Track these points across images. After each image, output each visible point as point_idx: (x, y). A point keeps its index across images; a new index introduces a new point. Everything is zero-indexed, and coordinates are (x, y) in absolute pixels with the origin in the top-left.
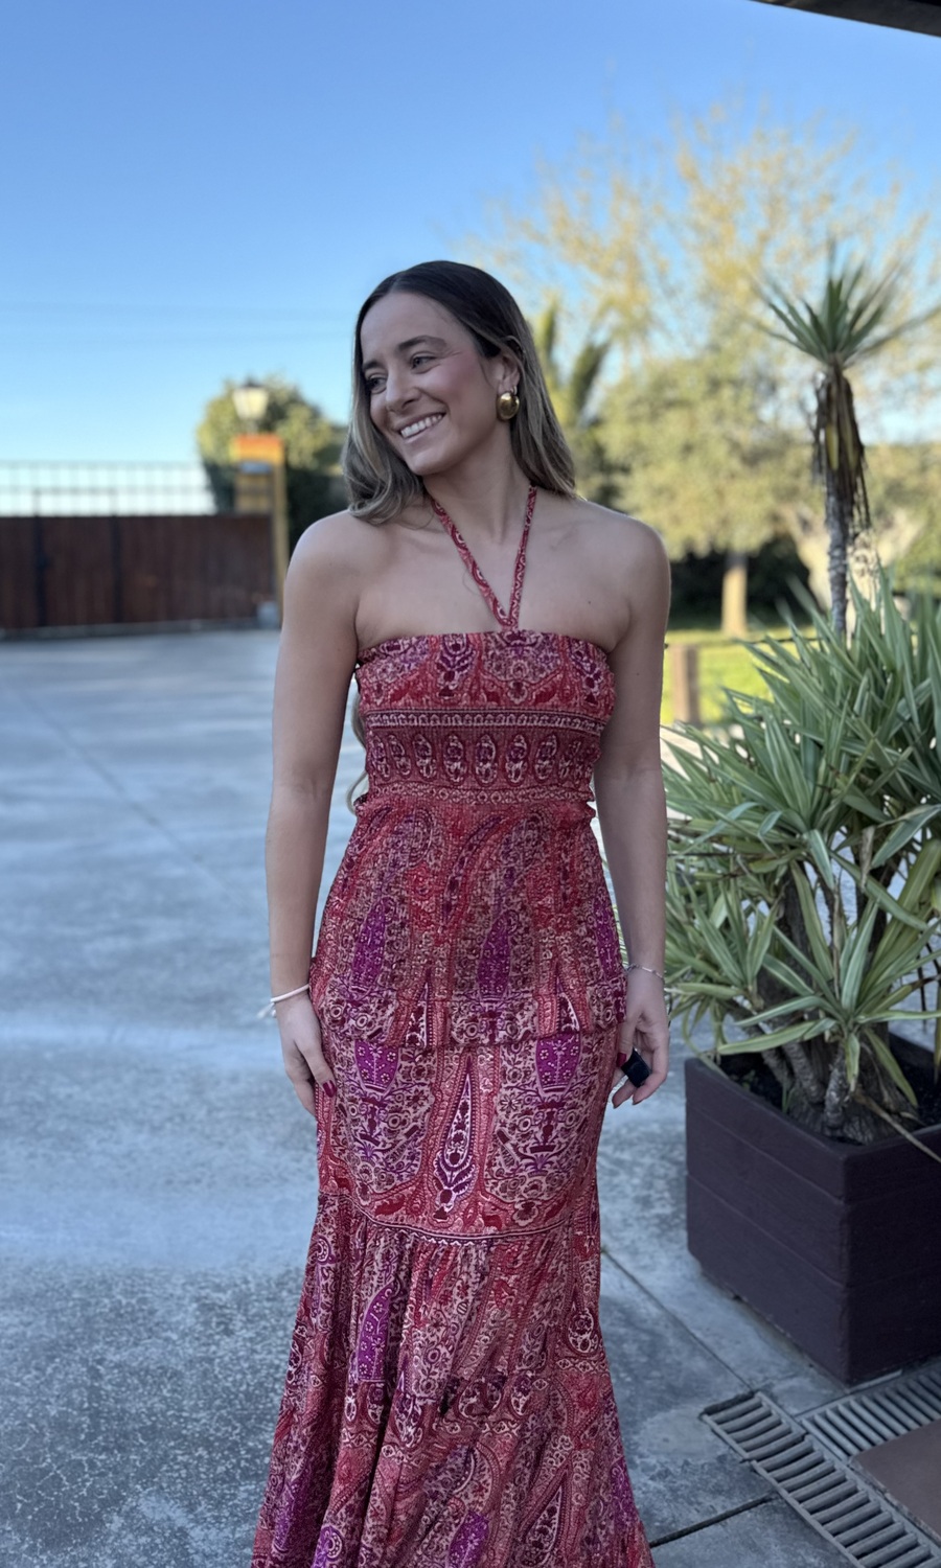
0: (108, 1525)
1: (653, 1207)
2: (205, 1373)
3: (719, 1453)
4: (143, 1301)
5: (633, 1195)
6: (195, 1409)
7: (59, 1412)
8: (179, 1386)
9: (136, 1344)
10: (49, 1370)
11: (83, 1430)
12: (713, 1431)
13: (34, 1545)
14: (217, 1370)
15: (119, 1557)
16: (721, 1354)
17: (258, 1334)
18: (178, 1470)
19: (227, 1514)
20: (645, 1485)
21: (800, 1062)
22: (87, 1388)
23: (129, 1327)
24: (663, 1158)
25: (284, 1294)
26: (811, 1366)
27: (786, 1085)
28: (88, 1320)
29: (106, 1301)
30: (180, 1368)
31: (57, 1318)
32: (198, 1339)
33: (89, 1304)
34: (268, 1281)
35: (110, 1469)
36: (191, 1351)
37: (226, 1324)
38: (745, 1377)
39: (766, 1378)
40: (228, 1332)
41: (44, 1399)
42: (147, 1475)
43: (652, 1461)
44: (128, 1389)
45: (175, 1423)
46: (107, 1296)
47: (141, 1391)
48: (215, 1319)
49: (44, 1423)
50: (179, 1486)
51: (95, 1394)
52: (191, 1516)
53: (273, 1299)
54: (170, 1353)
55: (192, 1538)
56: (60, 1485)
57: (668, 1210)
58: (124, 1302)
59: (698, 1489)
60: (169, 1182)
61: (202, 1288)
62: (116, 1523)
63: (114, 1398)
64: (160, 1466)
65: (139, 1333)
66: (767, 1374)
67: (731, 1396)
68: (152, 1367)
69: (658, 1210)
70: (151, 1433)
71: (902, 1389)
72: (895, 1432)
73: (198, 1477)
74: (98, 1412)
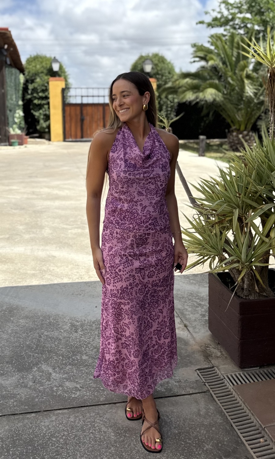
0: (33, 369)
2: (67, 340)
4: (57, 322)
6: (62, 348)
7: (29, 344)
8: (60, 342)
9: (52, 331)
10: (29, 334)
11: (33, 348)
12: (198, 374)
13: (15, 371)
14: (71, 340)
15: (33, 376)
17: (84, 333)
18: (54, 361)
19: (62, 372)
22: (37, 340)
23: (52, 327)
25: (94, 325)
28: (42, 324)
30: (62, 338)
31: (35, 323)
32: (68, 332)
33: (44, 321)
34: (91, 322)
35: (37, 357)
37: (76, 330)
40: (76, 332)
41: (26, 340)
42: (46, 360)
44: (47, 341)
45: (56, 350)
46: (48, 319)
47: (50, 342)
48: (74, 329)
49: (25, 345)
50: (53, 364)
51: (39, 341)
52: (54, 371)
53: (91, 326)
54: (60, 335)
55: (52, 375)
56: (25, 359)
58: (52, 321)
60: (73, 294)
61: (73, 321)
62: (36, 369)
63: (43, 343)
64: (49, 359)
65: (54, 329)
68: (55, 337)
70: (50, 352)
71: (258, 372)
72: (250, 382)
73: (58, 363)
74: (38, 345)
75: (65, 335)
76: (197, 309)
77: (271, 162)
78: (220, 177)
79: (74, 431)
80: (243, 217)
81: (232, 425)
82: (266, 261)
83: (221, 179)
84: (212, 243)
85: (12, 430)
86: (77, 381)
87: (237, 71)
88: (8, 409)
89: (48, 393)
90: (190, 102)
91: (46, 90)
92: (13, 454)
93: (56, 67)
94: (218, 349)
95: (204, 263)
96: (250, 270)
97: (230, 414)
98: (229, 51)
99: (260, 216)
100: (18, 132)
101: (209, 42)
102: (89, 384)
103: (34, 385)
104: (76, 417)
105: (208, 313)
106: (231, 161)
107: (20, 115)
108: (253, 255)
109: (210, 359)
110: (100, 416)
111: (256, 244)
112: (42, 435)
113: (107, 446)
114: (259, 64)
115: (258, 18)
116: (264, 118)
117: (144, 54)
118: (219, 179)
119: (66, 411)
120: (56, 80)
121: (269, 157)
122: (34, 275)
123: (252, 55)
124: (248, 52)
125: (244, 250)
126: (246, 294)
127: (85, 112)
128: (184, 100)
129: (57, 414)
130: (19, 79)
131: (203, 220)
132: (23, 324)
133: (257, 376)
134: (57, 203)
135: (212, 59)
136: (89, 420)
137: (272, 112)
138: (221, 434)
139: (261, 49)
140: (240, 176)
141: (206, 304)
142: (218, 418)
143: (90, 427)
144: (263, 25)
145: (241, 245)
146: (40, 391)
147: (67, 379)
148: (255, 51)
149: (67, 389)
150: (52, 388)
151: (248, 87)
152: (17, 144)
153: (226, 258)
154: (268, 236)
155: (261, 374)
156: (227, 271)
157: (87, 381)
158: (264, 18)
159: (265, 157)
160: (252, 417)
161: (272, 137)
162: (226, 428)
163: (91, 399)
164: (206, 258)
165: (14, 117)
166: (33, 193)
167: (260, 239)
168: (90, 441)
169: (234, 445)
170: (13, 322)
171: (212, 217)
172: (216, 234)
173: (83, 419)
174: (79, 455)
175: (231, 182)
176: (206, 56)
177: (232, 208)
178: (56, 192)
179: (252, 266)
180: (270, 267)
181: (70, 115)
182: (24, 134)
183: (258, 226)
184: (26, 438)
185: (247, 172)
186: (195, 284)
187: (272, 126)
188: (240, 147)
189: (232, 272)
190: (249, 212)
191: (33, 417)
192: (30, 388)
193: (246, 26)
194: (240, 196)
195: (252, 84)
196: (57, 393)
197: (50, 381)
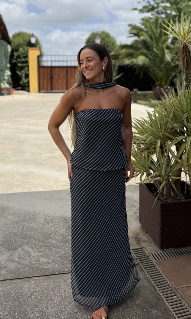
2: (42, 230)
4: (35, 217)
6: (39, 235)
7: (16, 232)
8: (37, 231)
9: (31, 224)
10: (16, 226)
11: (19, 235)
13: (6, 250)
14: (44, 229)
15: (19, 254)
17: (53, 225)
18: (33, 243)
19: (39, 251)
23: (31, 221)
25: (60, 219)
28: (25, 219)
30: (38, 228)
31: (19, 218)
32: (42, 224)
33: (25, 216)
34: (58, 217)
35: (21, 241)
37: (48, 223)
41: (14, 230)
42: (27, 243)
44: (28, 230)
45: (34, 237)
46: (29, 215)
47: (30, 231)
48: (46, 222)
49: (13, 233)
50: (32, 246)
51: (22, 230)
52: (33, 250)
53: (58, 220)
54: (37, 226)
55: (32, 253)
56: (13, 242)
58: (32, 217)
61: (46, 216)
62: (20, 249)
63: (25, 231)
64: (29, 243)
65: (33, 222)
68: (33, 228)
70: (30, 237)
71: (173, 251)
72: (167, 258)
73: (36, 245)
74: (22, 233)
75: (41, 226)
76: (131, 208)
77: (183, 107)
78: (148, 117)
79: (47, 291)
80: (163, 145)
81: (155, 288)
82: (179, 175)
83: (149, 119)
84: (142, 163)
85: (4, 291)
86: (49, 258)
87: (160, 44)
88: (2, 276)
89: (28, 265)
90: (127, 65)
91: (26, 57)
92: (6, 307)
93: (33, 41)
94: (146, 236)
95: (136, 176)
96: (168, 181)
97: (154, 279)
98: (154, 30)
99: (175, 145)
100: (7, 86)
101: (140, 23)
102: (57, 259)
103: (19, 260)
104: (48, 282)
105: (139, 211)
106: (156, 106)
107: (8, 74)
108: (170, 171)
109: (140, 242)
110: (65, 281)
111: (172, 163)
112: (25, 294)
113: (70, 301)
114: (175, 39)
115: (174, 6)
116: (178, 76)
117: (95, 32)
118: (147, 119)
119: (41, 278)
120: (33, 50)
121: (181, 104)
122: (18, 185)
123: (171, 32)
124: (168, 30)
125: (164, 168)
126: (165, 198)
127: (53, 72)
128: (123, 64)
129: (35, 280)
130: (7, 49)
131: (136, 148)
132: (11, 219)
133: (172, 254)
134: (35, 135)
135: (142, 35)
136: (57, 284)
137: (184, 72)
138: (147, 293)
139: (176, 28)
140: (162, 117)
141: (138, 205)
142: (145, 282)
143: (58, 289)
144: (178, 12)
145: (162, 165)
146: (23, 264)
147: (42, 256)
148: (173, 30)
149: (42, 263)
150: (31, 262)
151: (168, 54)
152: (6, 94)
153: (151, 174)
154: (180, 158)
155: (175, 253)
156: (152, 182)
157: (55, 258)
158: (179, 6)
159: (179, 104)
160: (169, 282)
161: (184, 90)
162: (151, 289)
163: (58, 269)
164: (137, 173)
165: (4, 76)
166: (18, 129)
167: (175, 160)
168: (58, 298)
169: (156, 301)
170: (4, 217)
171: (142, 145)
172: (144, 157)
173: (53, 283)
174: (50, 307)
175: (155, 121)
176: (138, 33)
177: (156, 139)
178: (33, 128)
179: (169, 179)
180: (182, 180)
181: (43, 74)
182: (11, 87)
183: (174, 151)
184: (14, 296)
185: (167, 114)
186: (130, 191)
187: (184, 82)
188: (162, 97)
189: (155, 183)
190: (167, 142)
191: (19, 282)
192: (16, 262)
193: (166, 13)
194: (162, 131)
195: (170, 53)
196: (35, 266)
197: (30, 257)
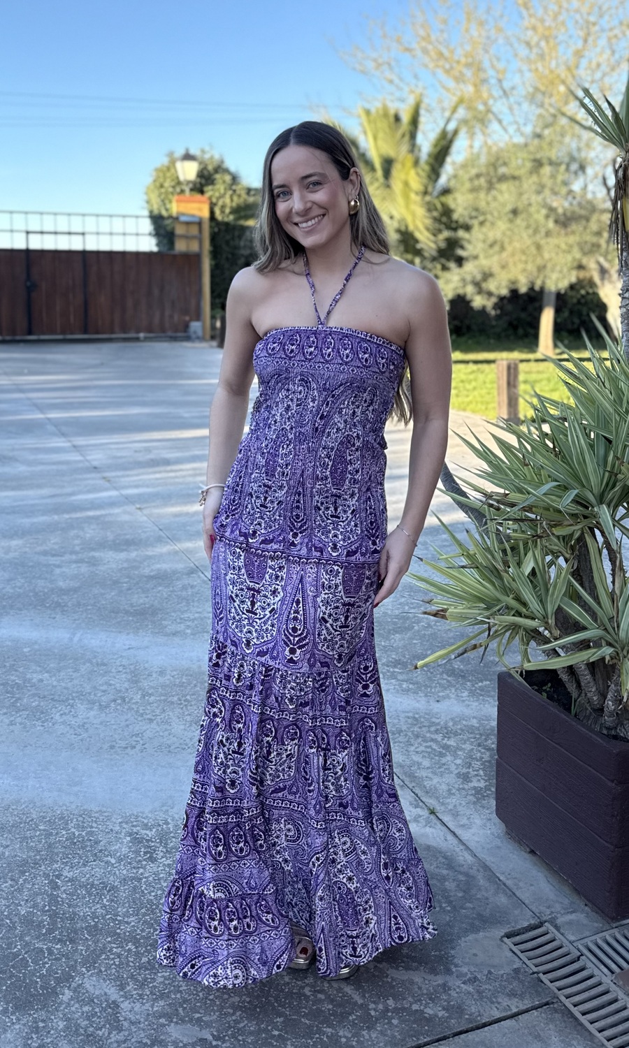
0: (61, 996)
1: (471, 782)
2: (135, 888)
3: (515, 967)
4: (91, 833)
5: (457, 772)
6: (127, 915)
7: (27, 912)
8: (115, 897)
9: (85, 865)
10: (21, 881)
11: (44, 926)
12: (511, 950)
15: (68, 1020)
16: (517, 893)
18: (113, 959)
19: (148, 993)
20: (459, 987)
21: (586, 678)
22: (48, 896)
24: (479, 745)
26: (586, 905)
27: (574, 695)
28: (50, 846)
29: (64, 833)
30: (116, 884)
31: (27, 843)
32: (130, 863)
33: (51, 834)
35: (63, 956)
36: (125, 872)
38: (536, 911)
39: (552, 912)
40: (152, 859)
41: (17, 902)
42: (90, 962)
43: (464, 970)
44: (78, 898)
45: (112, 924)
46: (64, 829)
47: (87, 899)
48: (142, 850)
49: (16, 919)
50: (114, 970)
51: (54, 900)
52: (122, 993)
54: (110, 873)
55: (122, 1009)
56: (27, 966)
57: (482, 784)
58: (77, 834)
59: (499, 992)
60: (112, 747)
61: (133, 826)
62: (67, 994)
63: (67, 904)
64: (99, 956)
65: (87, 857)
66: (553, 910)
67: (526, 924)
68: (96, 882)
69: (475, 784)
70: (94, 930)
73: (128, 965)
74: (56, 913)
86: (199, 1020)
127: (35, 271)
147: (169, 1017)
197: (120, 1029)
